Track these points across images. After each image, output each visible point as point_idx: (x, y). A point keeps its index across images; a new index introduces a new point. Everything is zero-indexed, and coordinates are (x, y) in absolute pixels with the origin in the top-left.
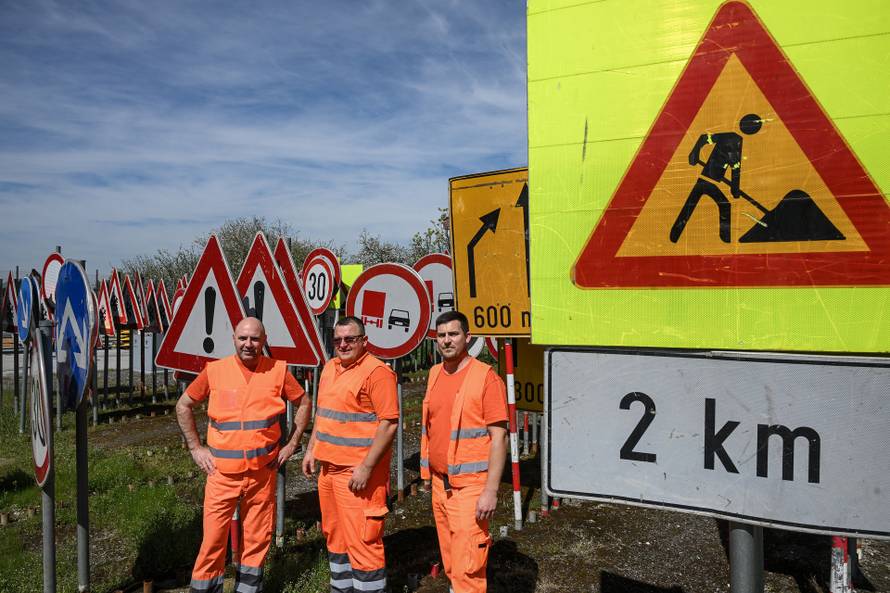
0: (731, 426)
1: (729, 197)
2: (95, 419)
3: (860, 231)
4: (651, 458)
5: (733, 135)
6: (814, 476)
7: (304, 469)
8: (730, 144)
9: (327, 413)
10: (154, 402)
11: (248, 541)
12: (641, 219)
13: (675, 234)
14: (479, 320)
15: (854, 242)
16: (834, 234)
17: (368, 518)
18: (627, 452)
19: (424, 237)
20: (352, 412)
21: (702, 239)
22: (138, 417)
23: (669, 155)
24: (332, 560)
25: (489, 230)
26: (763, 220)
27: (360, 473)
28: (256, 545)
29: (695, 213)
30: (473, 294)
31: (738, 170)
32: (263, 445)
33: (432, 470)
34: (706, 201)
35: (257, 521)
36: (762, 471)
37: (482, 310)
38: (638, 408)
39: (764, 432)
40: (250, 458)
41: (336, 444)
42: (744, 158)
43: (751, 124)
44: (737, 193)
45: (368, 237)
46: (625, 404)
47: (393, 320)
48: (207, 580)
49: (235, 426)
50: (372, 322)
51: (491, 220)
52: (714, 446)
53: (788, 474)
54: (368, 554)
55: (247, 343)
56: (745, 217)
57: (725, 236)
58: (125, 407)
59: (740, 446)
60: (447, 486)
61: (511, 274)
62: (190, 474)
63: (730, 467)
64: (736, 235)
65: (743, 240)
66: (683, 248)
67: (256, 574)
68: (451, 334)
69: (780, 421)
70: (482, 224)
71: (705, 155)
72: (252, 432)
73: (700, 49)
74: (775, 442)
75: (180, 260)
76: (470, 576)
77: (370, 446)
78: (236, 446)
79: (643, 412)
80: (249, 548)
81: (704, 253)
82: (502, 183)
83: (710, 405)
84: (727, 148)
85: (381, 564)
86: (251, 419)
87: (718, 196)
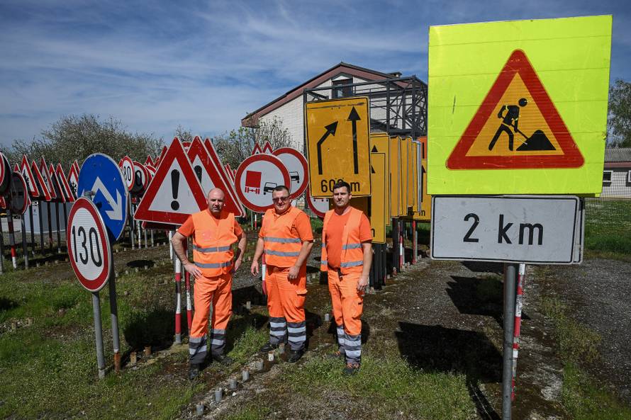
0: (510, 225)
1: (513, 131)
2: (26, 264)
3: (561, 147)
4: (477, 240)
5: (515, 107)
6: (540, 243)
7: (252, 271)
8: (514, 110)
9: (273, 240)
10: (59, 252)
11: (218, 315)
12: (477, 140)
13: (491, 147)
14: (324, 187)
15: (559, 151)
16: (552, 148)
17: (298, 295)
18: (467, 239)
19: (237, 133)
20: (288, 238)
21: (501, 149)
22: (56, 262)
23: (489, 113)
24: (272, 321)
25: (331, 135)
26: (526, 142)
27: (294, 271)
28: (223, 317)
29: (499, 138)
30: (320, 172)
31: (517, 121)
32: (229, 260)
33: (330, 267)
34: (504, 133)
35: (224, 304)
36: (521, 242)
37: (326, 182)
38: (472, 220)
39: (522, 227)
40: (223, 268)
41: (280, 255)
42: (520, 116)
43: (523, 102)
44: (516, 130)
45: (183, 132)
46: (466, 219)
47: (266, 189)
48: (200, 338)
49: (215, 249)
50: (252, 191)
51: (332, 128)
52: (502, 233)
53: (531, 242)
54: (297, 314)
55: (216, 203)
56: (519, 140)
57: (511, 148)
58: (40, 257)
59: (513, 233)
60: (340, 274)
61: (343, 161)
62: (125, 293)
63: (509, 242)
64: (515, 147)
65: (518, 150)
66: (494, 153)
67: (223, 333)
68: (342, 194)
69: (528, 222)
70: (326, 130)
71: (504, 114)
72: (224, 253)
73: (504, 69)
74: (527, 230)
75: (34, 148)
76: (354, 318)
77: (298, 256)
78: (215, 261)
79: (474, 222)
80: (218, 319)
81: (502, 155)
82: (339, 106)
83: (502, 217)
84: (513, 111)
85: (304, 319)
86: (222, 246)
87: (509, 132)
